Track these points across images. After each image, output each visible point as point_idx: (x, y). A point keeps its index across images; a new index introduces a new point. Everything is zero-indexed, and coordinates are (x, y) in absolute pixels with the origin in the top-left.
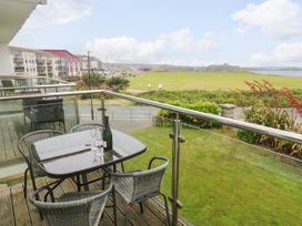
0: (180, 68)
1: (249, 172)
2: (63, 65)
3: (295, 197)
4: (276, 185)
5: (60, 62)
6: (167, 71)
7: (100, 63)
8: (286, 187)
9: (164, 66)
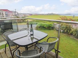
0: (40, 14)
1: (63, 40)
2: (7, 14)
3: (75, 46)
4: (70, 43)
5: (6, 13)
6: (37, 15)
7: (18, 13)
8: (72, 43)
9: (36, 14)
